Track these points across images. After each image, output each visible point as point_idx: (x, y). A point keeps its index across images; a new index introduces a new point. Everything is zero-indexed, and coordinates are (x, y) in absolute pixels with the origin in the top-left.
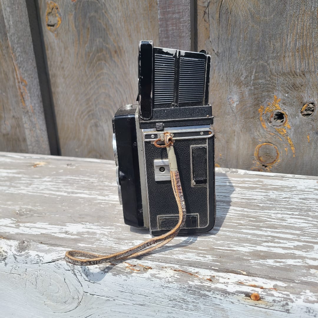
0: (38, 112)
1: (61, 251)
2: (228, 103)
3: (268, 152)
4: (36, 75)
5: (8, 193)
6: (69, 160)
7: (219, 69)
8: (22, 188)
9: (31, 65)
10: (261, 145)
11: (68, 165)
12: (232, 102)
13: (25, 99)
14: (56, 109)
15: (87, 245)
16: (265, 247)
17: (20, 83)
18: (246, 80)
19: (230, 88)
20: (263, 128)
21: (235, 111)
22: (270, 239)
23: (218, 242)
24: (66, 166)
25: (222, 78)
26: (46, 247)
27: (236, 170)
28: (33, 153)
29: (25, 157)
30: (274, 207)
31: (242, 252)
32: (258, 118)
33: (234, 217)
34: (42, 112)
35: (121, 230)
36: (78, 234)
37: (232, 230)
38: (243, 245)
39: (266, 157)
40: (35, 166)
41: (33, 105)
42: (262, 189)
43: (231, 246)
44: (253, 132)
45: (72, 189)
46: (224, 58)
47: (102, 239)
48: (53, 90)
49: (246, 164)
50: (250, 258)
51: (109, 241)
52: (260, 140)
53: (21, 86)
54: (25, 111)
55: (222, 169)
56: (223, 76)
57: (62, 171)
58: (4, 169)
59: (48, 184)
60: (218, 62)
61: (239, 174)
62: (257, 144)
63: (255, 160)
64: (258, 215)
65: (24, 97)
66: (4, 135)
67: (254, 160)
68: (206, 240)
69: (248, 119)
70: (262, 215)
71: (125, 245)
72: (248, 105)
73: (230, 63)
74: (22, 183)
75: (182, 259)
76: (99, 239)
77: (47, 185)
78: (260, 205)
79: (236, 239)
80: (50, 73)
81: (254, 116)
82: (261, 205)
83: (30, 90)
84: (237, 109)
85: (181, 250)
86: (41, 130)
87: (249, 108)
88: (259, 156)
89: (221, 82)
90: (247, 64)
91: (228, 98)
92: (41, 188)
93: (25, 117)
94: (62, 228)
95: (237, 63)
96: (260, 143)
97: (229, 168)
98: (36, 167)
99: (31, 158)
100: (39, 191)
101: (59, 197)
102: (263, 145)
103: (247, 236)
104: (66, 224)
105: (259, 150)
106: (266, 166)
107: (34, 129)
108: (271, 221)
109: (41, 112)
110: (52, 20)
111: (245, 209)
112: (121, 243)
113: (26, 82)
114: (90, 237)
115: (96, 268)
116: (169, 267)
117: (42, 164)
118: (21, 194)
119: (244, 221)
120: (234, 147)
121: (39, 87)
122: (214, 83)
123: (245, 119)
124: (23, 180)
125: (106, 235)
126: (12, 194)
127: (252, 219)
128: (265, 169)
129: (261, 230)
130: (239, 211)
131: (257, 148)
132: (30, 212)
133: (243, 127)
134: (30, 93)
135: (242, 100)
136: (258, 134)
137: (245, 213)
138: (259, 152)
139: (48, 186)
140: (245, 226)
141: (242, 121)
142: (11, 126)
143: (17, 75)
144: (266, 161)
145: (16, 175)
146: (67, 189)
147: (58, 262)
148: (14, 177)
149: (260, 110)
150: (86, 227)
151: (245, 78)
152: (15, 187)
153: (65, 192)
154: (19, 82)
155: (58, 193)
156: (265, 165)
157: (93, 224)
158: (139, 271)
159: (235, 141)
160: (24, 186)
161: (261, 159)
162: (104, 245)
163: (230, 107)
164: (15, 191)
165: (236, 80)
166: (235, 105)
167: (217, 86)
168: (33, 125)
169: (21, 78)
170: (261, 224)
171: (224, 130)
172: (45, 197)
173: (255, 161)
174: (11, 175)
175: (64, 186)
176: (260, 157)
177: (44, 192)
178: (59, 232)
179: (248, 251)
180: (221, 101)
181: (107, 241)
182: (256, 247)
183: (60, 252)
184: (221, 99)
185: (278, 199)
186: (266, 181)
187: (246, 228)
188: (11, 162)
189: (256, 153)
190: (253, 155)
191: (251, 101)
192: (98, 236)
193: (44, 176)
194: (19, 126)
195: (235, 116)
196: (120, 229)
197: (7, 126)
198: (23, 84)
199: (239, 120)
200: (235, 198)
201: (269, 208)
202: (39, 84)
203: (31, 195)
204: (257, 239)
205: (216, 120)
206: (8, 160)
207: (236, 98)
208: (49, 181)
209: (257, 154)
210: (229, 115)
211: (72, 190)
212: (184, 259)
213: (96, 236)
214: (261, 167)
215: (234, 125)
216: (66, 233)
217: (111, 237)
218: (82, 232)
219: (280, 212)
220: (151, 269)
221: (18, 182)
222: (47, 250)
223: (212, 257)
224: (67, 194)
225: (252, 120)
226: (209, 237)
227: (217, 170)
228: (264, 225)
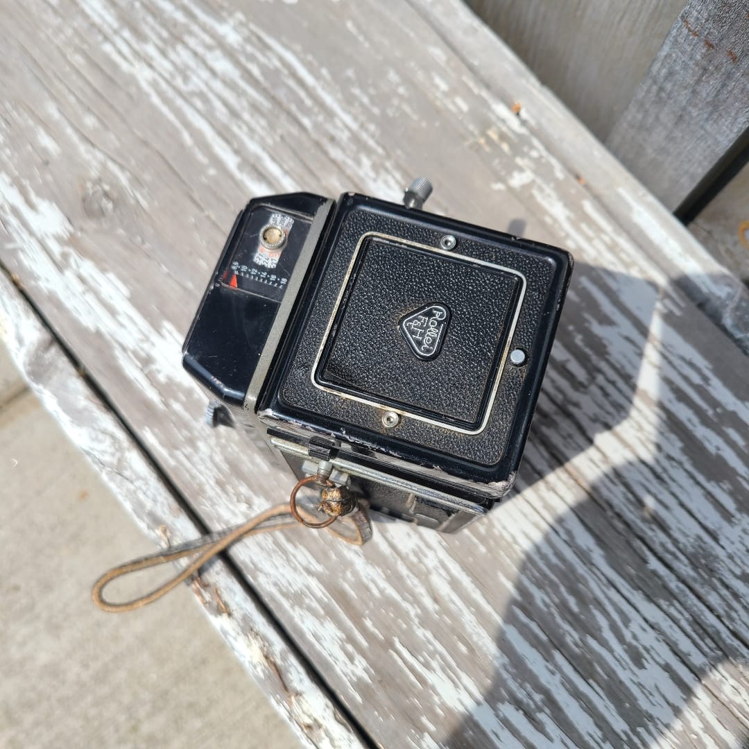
16: (497, 716)
26: (81, 398)
31: (436, 699)
38: (459, 679)
43: (434, 664)
51: (209, 464)
71: (231, 502)
76: (197, 438)
92: (193, 83)
100: (179, 102)
101: (211, 172)
104: (165, 323)
108: (604, 643)
116: (264, 638)
129: (548, 658)
132: (115, 208)
137: (581, 569)
170: (572, 636)
177: (189, 115)
213: (195, 424)
218: (179, 385)
222: (79, 412)
223: (366, 670)
226: (416, 601)
227: (719, 298)
228: (576, 645)
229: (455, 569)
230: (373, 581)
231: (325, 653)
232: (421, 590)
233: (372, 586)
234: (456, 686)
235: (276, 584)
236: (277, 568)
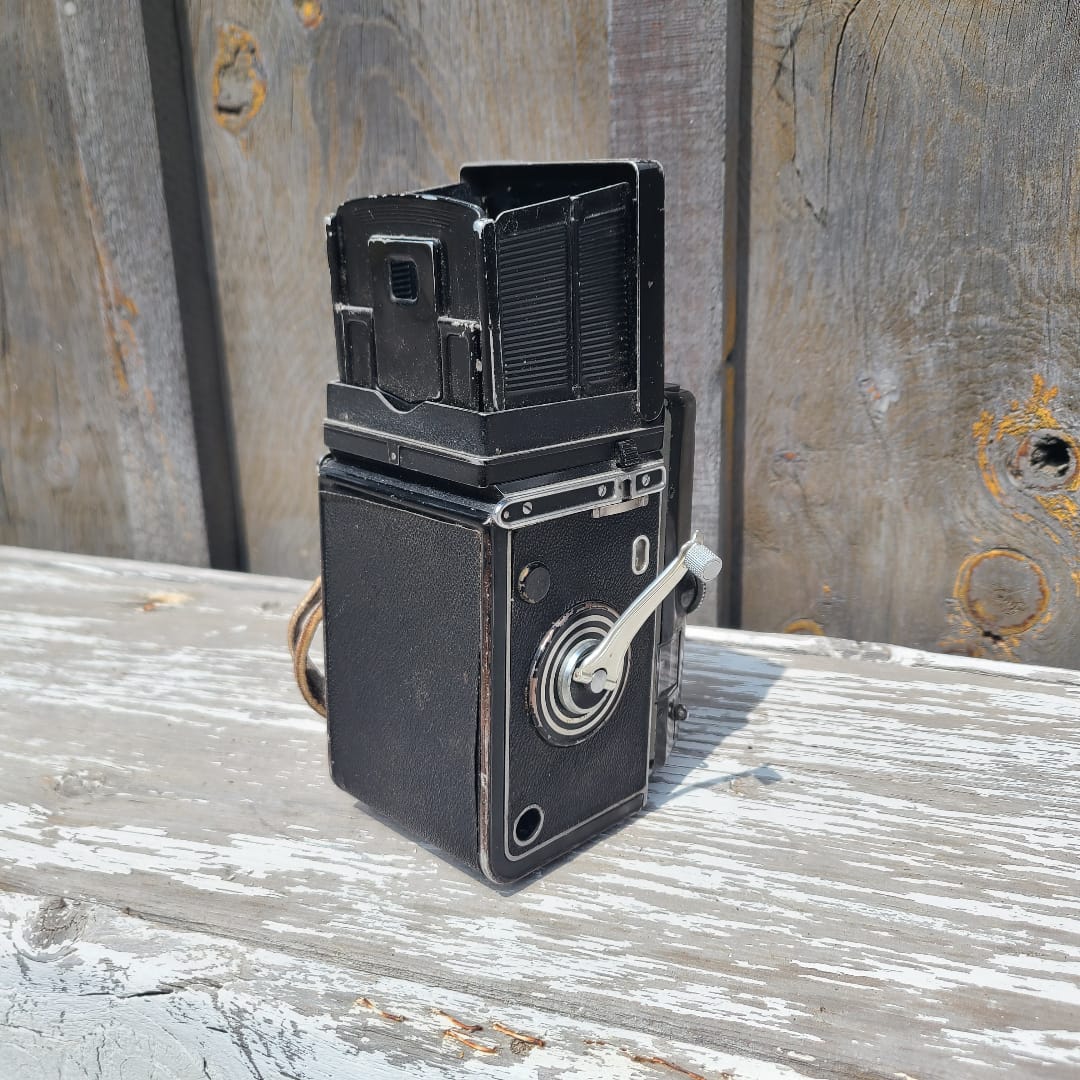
0: (174, 414)
1: (198, 948)
2: (860, 398)
3: (1007, 586)
4: (170, 284)
5: (39, 705)
6: (272, 589)
7: (828, 273)
8: (91, 686)
9: (154, 246)
10: (979, 557)
11: (265, 606)
12: (874, 394)
13: (128, 367)
14: (237, 405)
15: (299, 931)
16: (1004, 972)
17: (114, 309)
18: (928, 313)
19: (868, 343)
20: (987, 493)
21: (885, 428)
22: (1021, 939)
23: (815, 943)
24: (260, 609)
25: (839, 307)
26: (141, 929)
27: (885, 649)
28: (149, 557)
29: (119, 572)
30: (1035, 805)
31: (911, 991)
32: (973, 459)
33: (877, 837)
34: (185, 414)
35: (435, 871)
36: (274, 880)
37: (869, 891)
38: (915, 960)
39: (999, 601)
40: (149, 607)
41: (155, 387)
42: (985, 727)
43: (867, 961)
44: (950, 509)
45: (269, 698)
46: (846, 231)
47: (360, 906)
48: (228, 335)
49: (921, 628)
50: (944, 1021)
52: (978, 537)
53: (117, 321)
54: (129, 411)
55: (833, 644)
56: (840, 300)
57: (241, 628)
58: (40, 612)
59: (187, 674)
60: (826, 249)
61: (898, 666)
62: (966, 555)
63: (958, 613)
64: (972, 833)
65: (125, 358)
66: (54, 492)
67: (951, 611)
68: (767, 928)
69: (932, 457)
70: (989, 832)
72: (934, 408)
73: (869, 254)
74: (93, 669)
75: (667, 1007)
76: (351, 904)
77: (181, 680)
78: (979, 791)
79: (886, 934)
80: (222, 276)
81: (956, 451)
82: (985, 793)
83: (145, 334)
84: (891, 420)
85: (665, 968)
86: (178, 477)
87: (936, 420)
88: (973, 598)
89: (834, 319)
90: (931, 255)
91: (857, 379)
92: (159, 690)
93: (125, 428)
94: (215, 855)
95: (896, 252)
96: (975, 548)
97: (859, 641)
98: (154, 610)
99: (140, 576)
100: (148, 703)
101: (219, 729)
102: (987, 557)
103: (930, 920)
104: (232, 836)
105: (972, 572)
106: (997, 638)
107: (156, 473)
108: (1025, 863)
109: (181, 414)
110: (234, 90)
111: (921, 807)
112: (433, 926)
113: (132, 305)
114: (314, 896)
115: (327, 1028)
116: (616, 1042)
117: (175, 598)
118: (84, 711)
119: (916, 855)
120: (876, 559)
121: (178, 326)
122: (807, 322)
123: (923, 460)
124: (100, 658)
125: (378, 891)
126: (51, 707)
127: (948, 849)
128: (995, 647)
129: (987, 899)
130: (898, 813)
131: (962, 567)
132: (104, 783)
133: (913, 489)
134: (146, 345)
135: (910, 391)
136: (970, 514)
137: (924, 824)
138: (970, 581)
139: (183, 684)
140: (919, 877)
141: (907, 467)
142: (80, 462)
143: (103, 281)
144: (998, 618)
145: (78, 639)
146: (252, 697)
147: (181, 994)
148: (69, 646)
149: (977, 425)
150: (304, 854)
151: (924, 309)
152: (64, 682)
153: (245, 708)
154: (109, 307)
155: (217, 713)
156: (996, 634)
157: (332, 839)
158: (494, 1051)
159: (883, 540)
160: (100, 678)
161: (980, 608)
162: (368, 931)
163: (864, 412)
164: (63, 698)
165: (889, 316)
166: (884, 407)
167: (818, 334)
168: (154, 459)
169: (116, 290)
170: (986, 873)
171: (841, 497)
172: (169, 725)
173: (957, 617)
174: (58, 637)
175: (243, 685)
176: (975, 601)
177: (167, 705)
178: (202, 871)
179: (936, 986)
180: (831, 388)
181: (381, 915)
182: (967, 971)
183: (194, 954)
184: (833, 385)
185: (1049, 768)
186: (1001, 697)
187: (927, 885)
188: (64, 588)
189: (960, 587)
190: (948, 593)
191: (945, 394)
192: (344, 893)
193: (176, 646)
194: (104, 459)
195: (884, 446)
196: (434, 868)
197: (66, 458)
198: (124, 312)
199: (897, 460)
200: (882, 757)
201: (1016, 809)
202: (177, 313)
203: (119, 714)
204: (973, 936)
205: (812, 459)
206: (57, 581)
207: (887, 380)
208: (193, 666)
209: (962, 590)
210: (863, 443)
211: (270, 703)
212: (675, 1009)
213: (336, 894)
214: (981, 639)
215: (878, 482)
216: (227, 872)
217: (395, 900)
218: (289, 873)
219: (1058, 824)
220: (543, 1045)
221: (78, 662)
222: (144, 944)
223: (788, 1007)
224: (251, 717)
225: (946, 462)
226: (778, 920)
227: (812, 646)
228: (997, 876)
229: (793, 877)
230: (707, 926)
231: (718, 1017)
232: (772, 909)
233: (708, 930)
234: (921, 969)
235: (580, 982)
236: (568, 967)
